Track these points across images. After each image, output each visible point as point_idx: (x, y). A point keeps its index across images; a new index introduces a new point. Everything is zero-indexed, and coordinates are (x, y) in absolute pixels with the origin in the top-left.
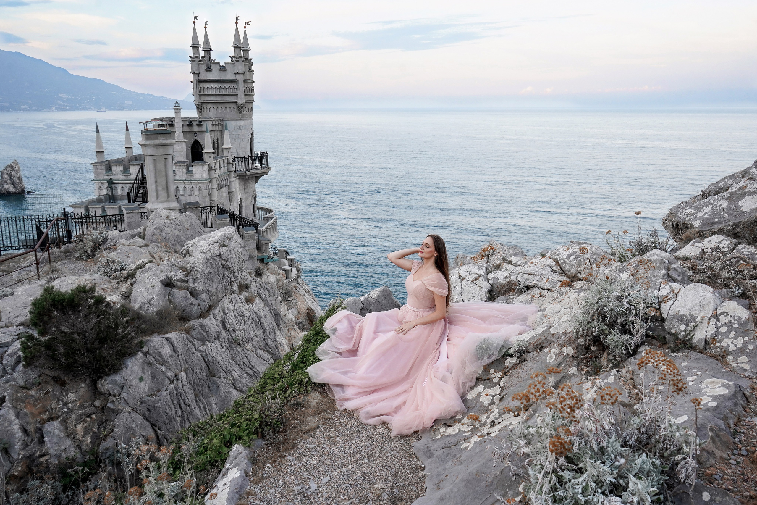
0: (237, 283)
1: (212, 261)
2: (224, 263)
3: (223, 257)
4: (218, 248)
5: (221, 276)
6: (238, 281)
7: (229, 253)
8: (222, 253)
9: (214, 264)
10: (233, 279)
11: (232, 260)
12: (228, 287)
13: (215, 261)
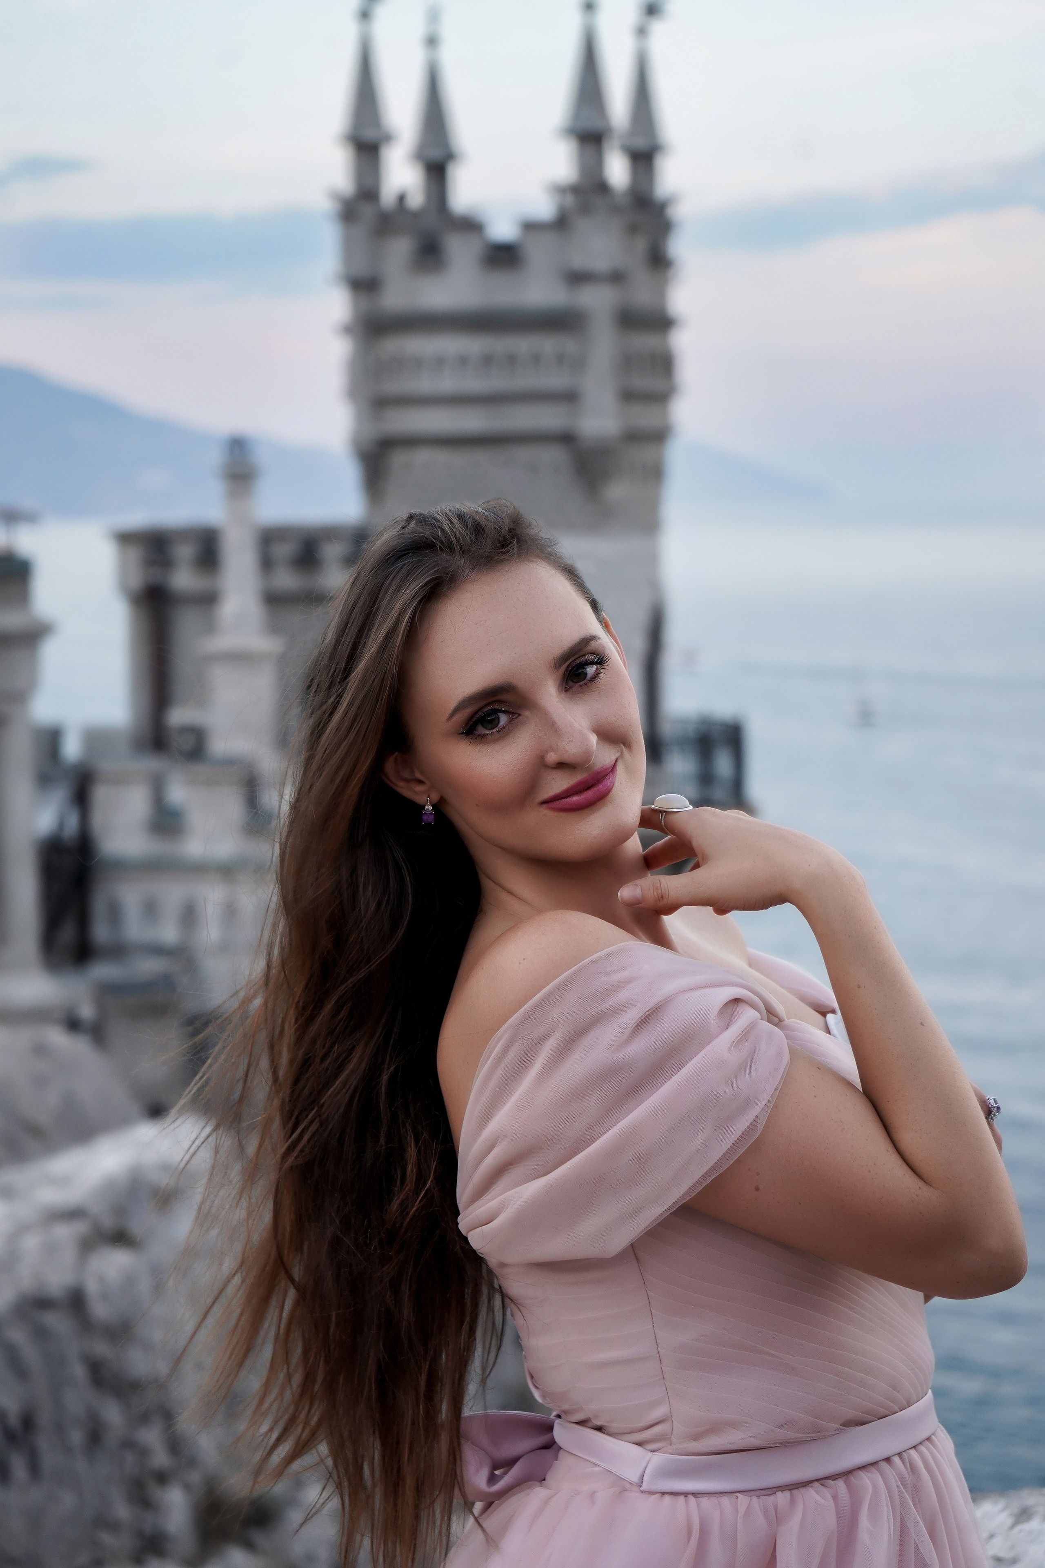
0: (187, 1487)
1: (18, 1335)
2: (101, 1349)
3: (100, 1310)
4: (69, 1256)
5: (77, 1437)
6: (195, 1477)
7: (144, 1286)
8: (92, 1287)
9: (30, 1353)
10: (161, 1458)
11: (157, 1335)
12: (122, 1511)
13: (41, 1333)
